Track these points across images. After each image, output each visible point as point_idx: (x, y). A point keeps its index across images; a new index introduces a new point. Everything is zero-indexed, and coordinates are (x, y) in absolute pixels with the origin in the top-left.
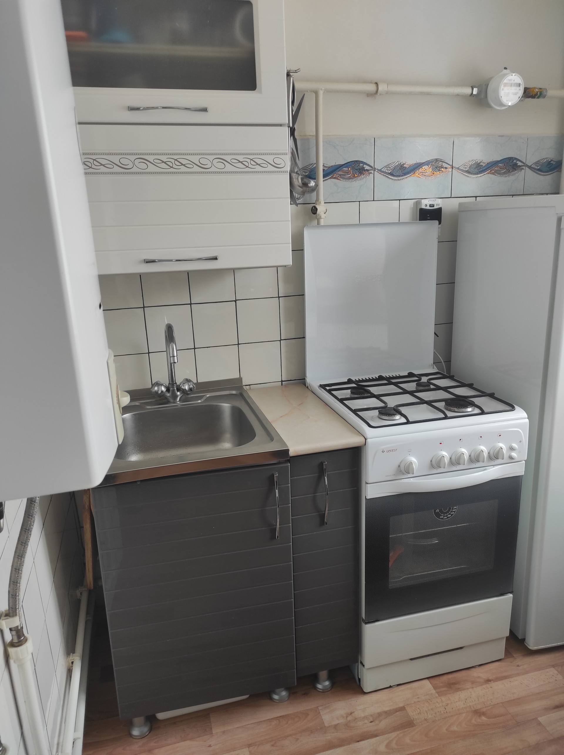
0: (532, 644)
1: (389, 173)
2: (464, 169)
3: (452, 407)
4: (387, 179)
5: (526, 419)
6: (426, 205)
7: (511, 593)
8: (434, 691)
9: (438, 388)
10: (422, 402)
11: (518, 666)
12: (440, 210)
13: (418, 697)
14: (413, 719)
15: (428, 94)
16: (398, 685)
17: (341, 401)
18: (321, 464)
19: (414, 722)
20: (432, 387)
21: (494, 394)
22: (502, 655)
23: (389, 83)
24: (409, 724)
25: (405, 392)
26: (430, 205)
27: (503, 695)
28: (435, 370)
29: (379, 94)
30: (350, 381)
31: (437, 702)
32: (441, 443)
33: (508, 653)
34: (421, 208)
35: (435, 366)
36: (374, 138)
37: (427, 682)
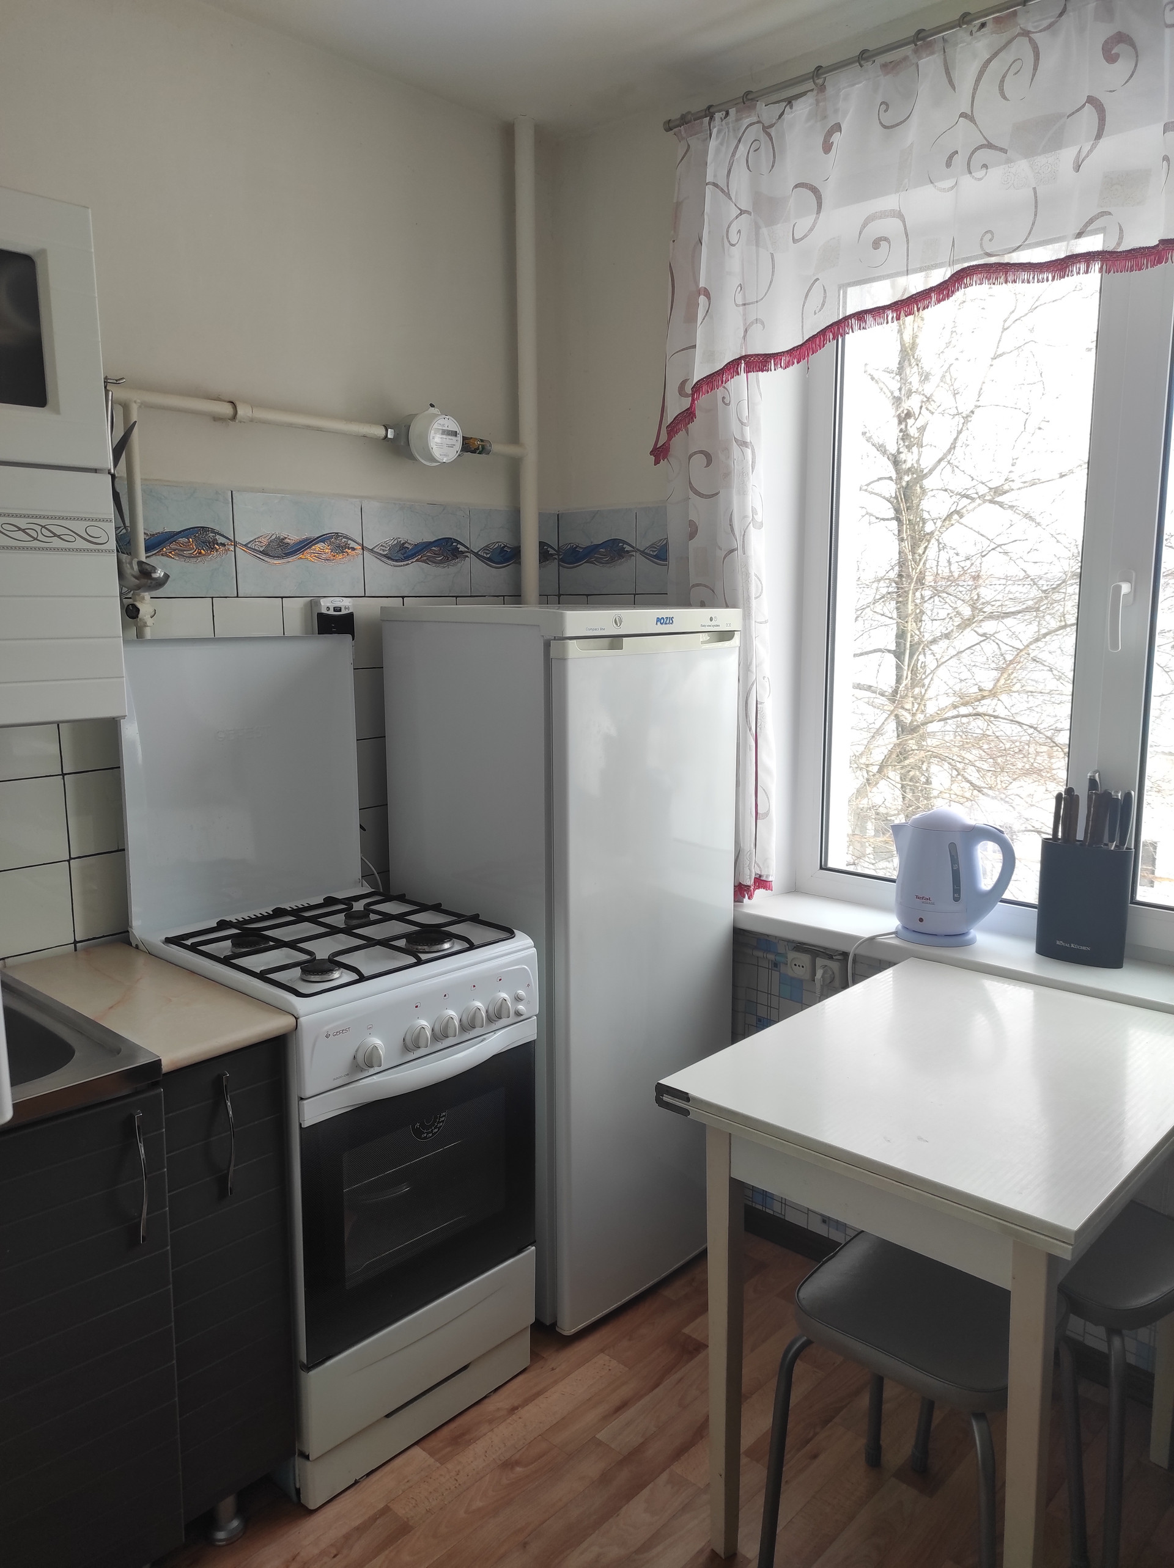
0: (568, 1327)
1: (261, 552)
2: (381, 552)
3: (420, 945)
4: (257, 561)
5: (531, 949)
6: (328, 609)
7: (531, 1244)
8: (431, 1461)
9: (387, 917)
10: (371, 942)
11: (553, 1369)
12: (350, 616)
13: (406, 1480)
14: (408, 1518)
15: (319, 429)
16: (368, 1475)
17: (226, 961)
18: (219, 1078)
19: (411, 1524)
20: (373, 917)
21: (478, 915)
22: (526, 1362)
23: (255, 404)
24: (404, 1529)
25: (333, 931)
26: (334, 608)
27: (541, 1423)
28: (368, 889)
29: (237, 421)
30: (223, 925)
31: (441, 1475)
32: (417, 1007)
33: (535, 1355)
34: (319, 612)
35: (364, 882)
36: (232, 492)
37: (417, 1450)
